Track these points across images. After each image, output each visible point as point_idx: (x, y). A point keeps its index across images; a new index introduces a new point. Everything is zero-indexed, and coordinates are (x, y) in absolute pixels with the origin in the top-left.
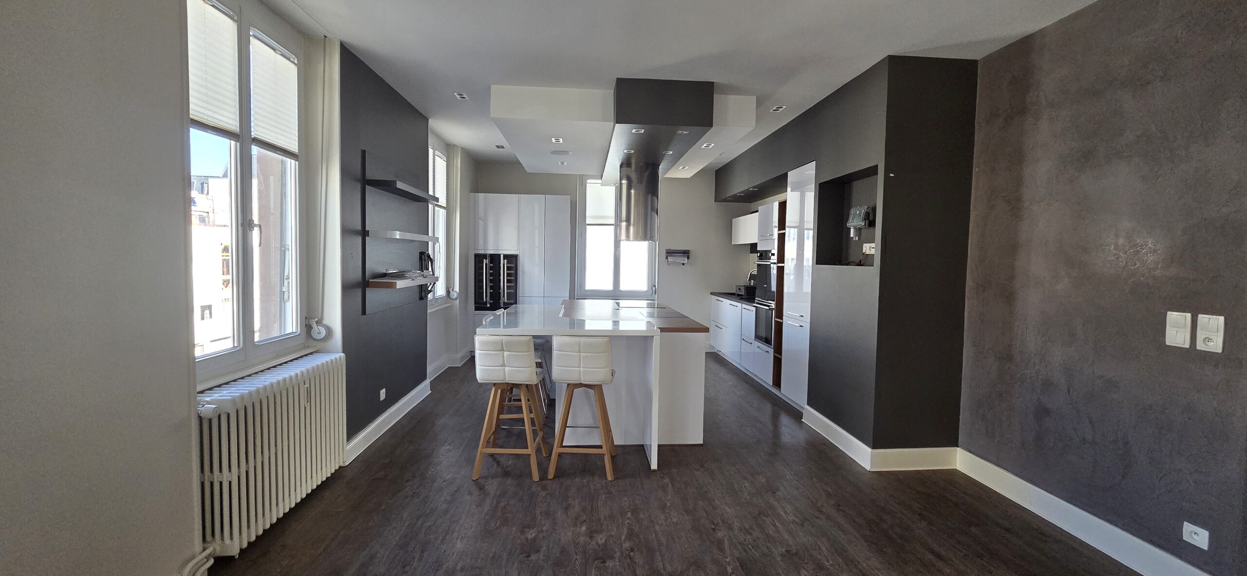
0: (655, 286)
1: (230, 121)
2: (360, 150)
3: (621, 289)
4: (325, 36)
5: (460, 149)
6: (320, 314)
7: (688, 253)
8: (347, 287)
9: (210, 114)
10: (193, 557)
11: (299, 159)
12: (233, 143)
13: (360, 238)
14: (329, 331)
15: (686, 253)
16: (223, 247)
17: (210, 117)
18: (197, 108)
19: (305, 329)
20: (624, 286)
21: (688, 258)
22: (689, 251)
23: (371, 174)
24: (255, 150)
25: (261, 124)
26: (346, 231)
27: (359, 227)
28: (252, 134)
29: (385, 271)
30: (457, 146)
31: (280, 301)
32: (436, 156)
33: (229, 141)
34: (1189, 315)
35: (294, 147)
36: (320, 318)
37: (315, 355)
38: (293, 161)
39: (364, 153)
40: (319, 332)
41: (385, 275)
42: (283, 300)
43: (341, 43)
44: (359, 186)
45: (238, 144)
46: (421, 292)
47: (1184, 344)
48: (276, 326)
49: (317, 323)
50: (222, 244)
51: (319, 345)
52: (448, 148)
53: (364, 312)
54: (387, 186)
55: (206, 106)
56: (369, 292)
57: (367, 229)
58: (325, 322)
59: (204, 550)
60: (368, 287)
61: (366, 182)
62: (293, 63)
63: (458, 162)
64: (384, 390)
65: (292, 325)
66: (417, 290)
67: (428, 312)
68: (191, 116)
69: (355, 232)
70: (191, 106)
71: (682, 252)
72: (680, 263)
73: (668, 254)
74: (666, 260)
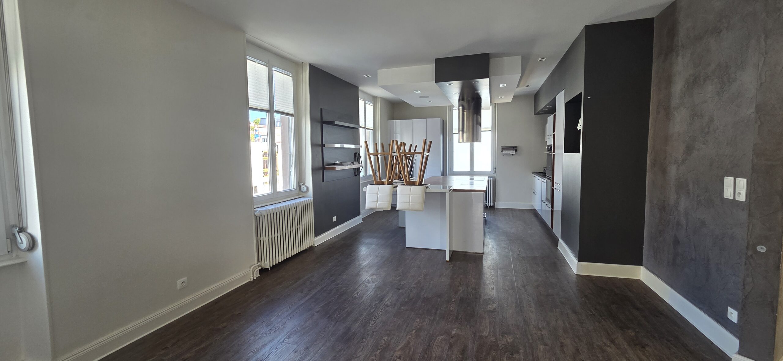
0: (495, 168)
1: (266, 106)
2: (320, 109)
3: (474, 170)
4: (303, 63)
5: (380, 98)
6: (304, 181)
8: (315, 170)
9: (259, 104)
10: (255, 265)
11: (294, 116)
12: (268, 113)
13: (321, 148)
14: (308, 189)
15: (515, 148)
16: (263, 153)
17: (259, 105)
18: (252, 102)
19: (298, 187)
20: (476, 169)
21: (516, 151)
22: (517, 146)
23: (324, 119)
24: (277, 116)
25: (277, 104)
26: (313, 145)
27: (320, 143)
28: (275, 109)
29: (334, 162)
30: (379, 97)
31: (289, 175)
32: (366, 104)
33: (266, 113)
34: (733, 178)
35: (291, 111)
36: (304, 182)
37: (302, 198)
38: (292, 117)
39: (321, 109)
40: (304, 188)
41: (334, 164)
42: (290, 176)
43: (309, 64)
44: (320, 125)
45: (269, 114)
46: (355, 173)
47: (730, 197)
48: (288, 186)
49: (303, 185)
50: (263, 151)
51: (304, 195)
52: (374, 99)
53: (323, 181)
54: (331, 123)
55: (257, 101)
56: (326, 173)
57: (324, 144)
58: (306, 184)
59: (258, 263)
60: (325, 169)
61: (323, 122)
62: (291, 76)
63: (379, 105)
64: (335, 217)
65: (293, 185)
66: (353, 172)
67: (361, 183)
68: (250, 106)
69: (318, 145)
70: (249, 102)
71: (512, 147)
72: (510, 154)
73: (502, 149)
74: (502, 152)
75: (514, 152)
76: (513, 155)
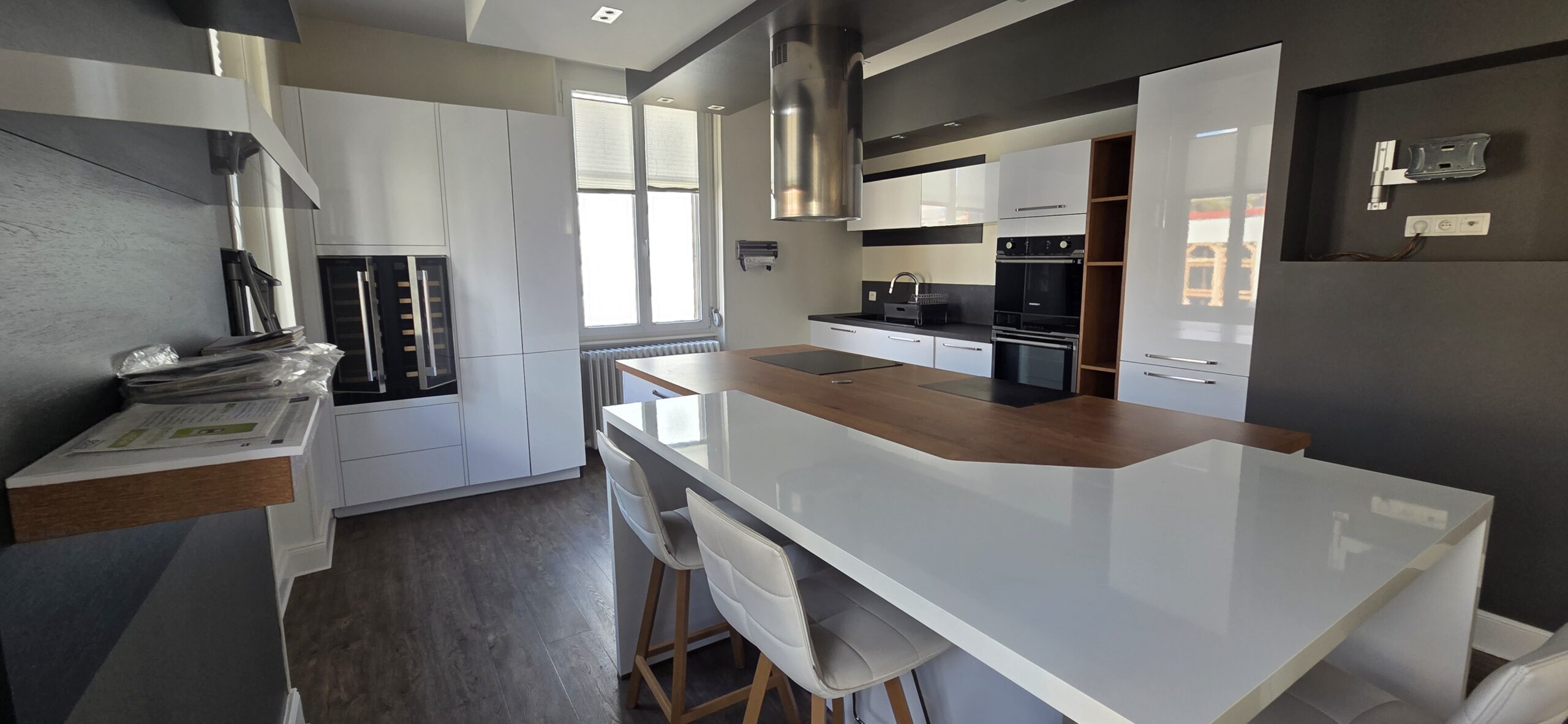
3: (654, 321)
7: (776, 247)
15: (771, 248)
20: (659, 317)
21: (775, 256)
22: (776, 243)
71: (766, 245)
72: (763, 266)
73: (742, 250)
74: (739, 261)
75: (770, 260)
76: (769, 268)
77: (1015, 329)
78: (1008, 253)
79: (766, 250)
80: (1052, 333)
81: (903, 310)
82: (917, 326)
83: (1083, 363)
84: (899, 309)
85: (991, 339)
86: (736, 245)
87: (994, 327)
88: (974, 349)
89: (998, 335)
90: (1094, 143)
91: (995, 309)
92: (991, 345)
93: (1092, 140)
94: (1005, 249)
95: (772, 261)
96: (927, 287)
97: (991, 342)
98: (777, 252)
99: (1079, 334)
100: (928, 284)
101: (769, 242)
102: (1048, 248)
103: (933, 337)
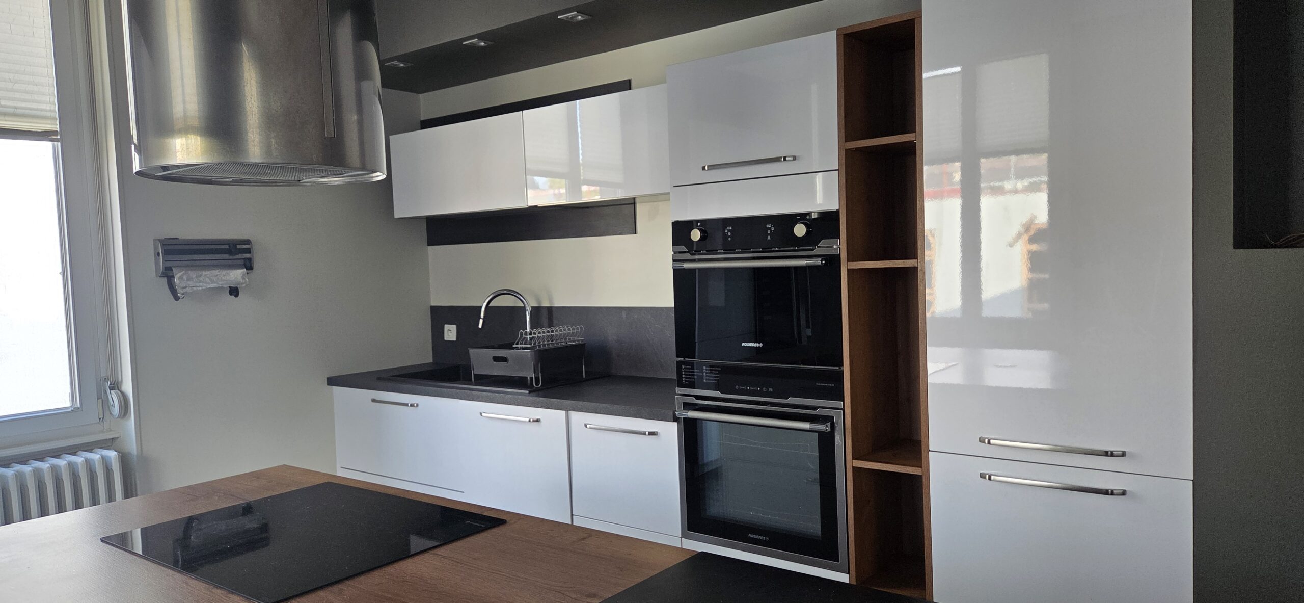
7: (248, 251)
21: (249, 267)
71: (227, 247)
72: (221, 289)
73: (170, 257)
74: (165, 279)
75: (236, 275)
76: (234, 291)
77: (717, 394)
78: (693, 249)
79: (226, 256)
80: (791, 400)
81: (504, 360)
82: (532, 391)
83: (854, 458)
84: (497, 359)
85: (674, 415)
86: (156, 248)
87: (678, 390)
88: (644, 434)
89: (688, 406)
90: (842, 37)
91: (678, 356)
92: (676, 424)
93: (838, 30)
94: (689, 242)
95: (240, 279)
96: (545, 314)
97: (676, 419)
98: (250, 260)
99: (843, 401)
100: (548, 307)
101: (233, 240)
102: (769, 238)
103: (563, 413)
